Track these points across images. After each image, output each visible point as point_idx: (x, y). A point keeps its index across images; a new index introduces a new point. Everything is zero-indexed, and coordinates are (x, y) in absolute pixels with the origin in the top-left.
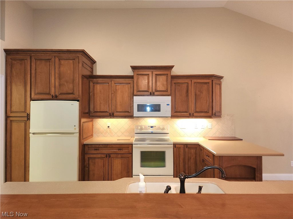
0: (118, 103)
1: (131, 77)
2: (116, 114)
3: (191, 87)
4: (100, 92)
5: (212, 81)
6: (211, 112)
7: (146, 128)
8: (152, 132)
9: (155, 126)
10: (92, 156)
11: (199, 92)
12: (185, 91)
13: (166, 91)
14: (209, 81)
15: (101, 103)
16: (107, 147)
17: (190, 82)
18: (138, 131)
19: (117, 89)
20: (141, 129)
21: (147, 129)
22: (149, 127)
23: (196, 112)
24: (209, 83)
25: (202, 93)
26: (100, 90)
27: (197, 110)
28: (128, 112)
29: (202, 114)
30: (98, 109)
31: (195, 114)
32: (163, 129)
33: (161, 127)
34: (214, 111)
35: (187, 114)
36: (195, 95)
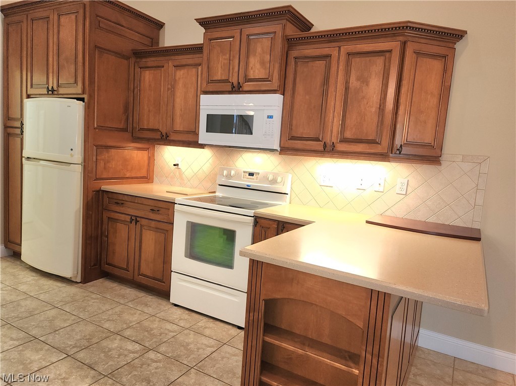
0: (178, 112)
2: (173, 137)
3: (338, 67)
4: (150, 86)
5: (404, 44)
6: (385, 142)
7: (238, 176)
8: (248, 186)
9: (258, 174)
10: (116, 216)
11: (358, 79)
12: (319, 80)
13: (270, 81)
14: (393, 45)
15: (149, 111)
16: (135, 203)
17: (335, 53)
18: (223, 181)
19: (177, 78)
20: (229, 176)
21: (240, 179)
22: (245, 174)
23: (344, 140)
24: (390, 51)
25: (367, 85)
26: (149, 82)
27: (348, 135)
29: (360, 148)
30: (146, 122)
31: (341, 147)
32: (274, 181)
33: (271, 177)
34: (398, 142)
35: (319, 146)
36: (347, 88)
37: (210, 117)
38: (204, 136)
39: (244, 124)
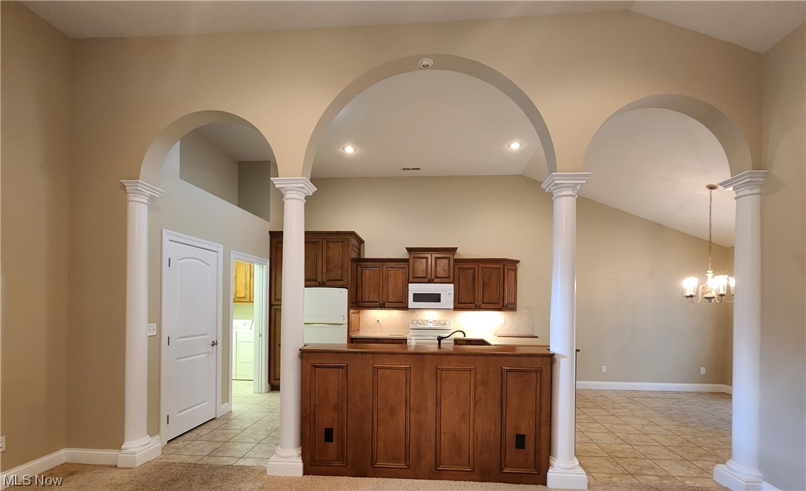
0: (391, 292)
1: (406, 261)
2: (387, 305)
3: (478, 274)
4: (370, 278)
5: (504, 266)
6: (501, 304)
9: (435, 321)
11: (487, 278)
12: (470, 278)
13: (448, 278)
14: (500, 266)
15: (369, 291)
17: (477, 268)
18: (414, 327)
19: (389, 274)
20: (418, 324)
21: (424, 325)
23: (484, 303)
24: (499, 269)
25: (491, 281)
26: (369, 275)
27: (485, 301)
28: (402, 302)
29: (491, 306)
30: (367, 297)
31: (483, 306)
32: (445, 324)
33: (442, 322)
34: (506, 303)
35: (473, 306)
36: (483, 282)
37: (415, 295)
38: (411, 304)
39: (436, 298)
